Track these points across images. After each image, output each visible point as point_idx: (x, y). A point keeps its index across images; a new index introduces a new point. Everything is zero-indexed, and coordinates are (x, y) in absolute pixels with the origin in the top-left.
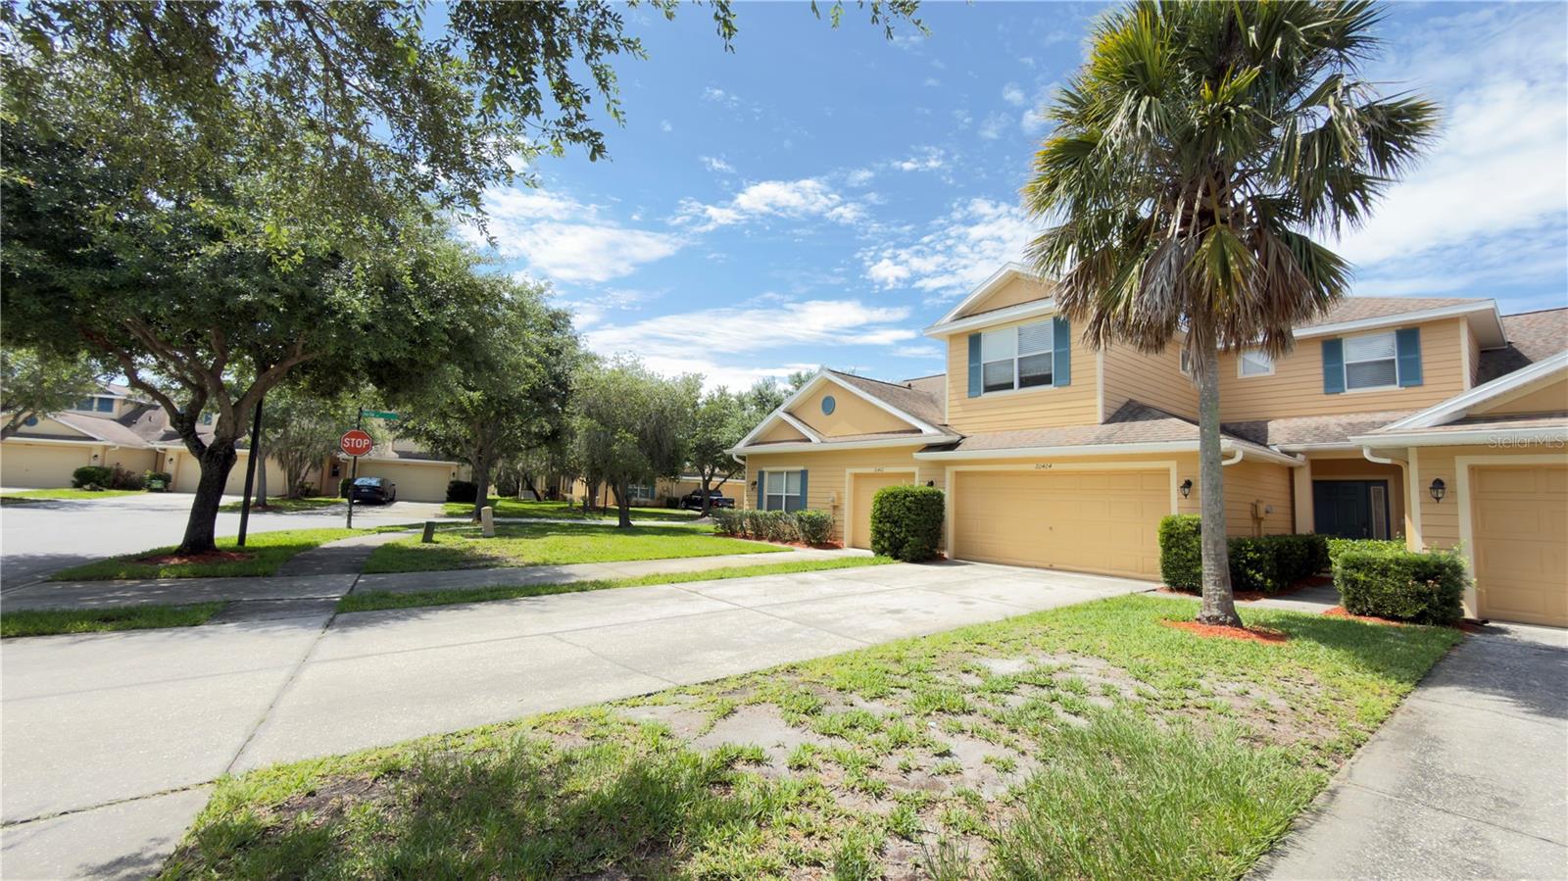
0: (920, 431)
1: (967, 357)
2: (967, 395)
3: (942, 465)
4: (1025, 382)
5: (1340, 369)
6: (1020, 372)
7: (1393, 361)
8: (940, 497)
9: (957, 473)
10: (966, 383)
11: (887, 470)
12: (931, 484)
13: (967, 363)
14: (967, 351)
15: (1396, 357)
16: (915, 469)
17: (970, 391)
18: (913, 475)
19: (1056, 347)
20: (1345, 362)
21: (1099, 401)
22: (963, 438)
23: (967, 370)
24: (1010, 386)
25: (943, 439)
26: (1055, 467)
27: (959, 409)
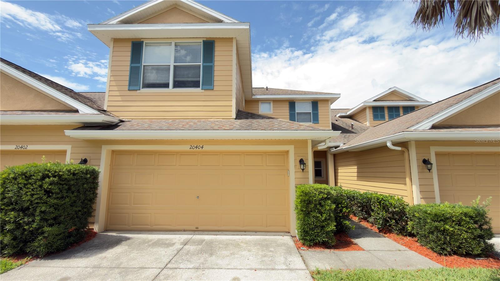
0: (77, 111)
1: (129, 59)
2: (127, 88)
3: (98, 143)
4: (178, 84)
5: (295, 113)
6: (175, 76)
7: (311, 113)
8: (94, 175)
9: (113, 152)
10: (128, 78)
11: (31, 147)
12: (85, 161)
13: (129, 63)
14: (129, 54)
15: (311, 111)
16: (68, 148)
17: (130, 85)
18: (64, 153)
19: (204, 62)
20: (296, 112)
21: (234, 103)
22: (122, 121)
23: (128, 68)
24: (166, 86)
25: (101, 118)
26: (207, 148)
27: (119, 98)
